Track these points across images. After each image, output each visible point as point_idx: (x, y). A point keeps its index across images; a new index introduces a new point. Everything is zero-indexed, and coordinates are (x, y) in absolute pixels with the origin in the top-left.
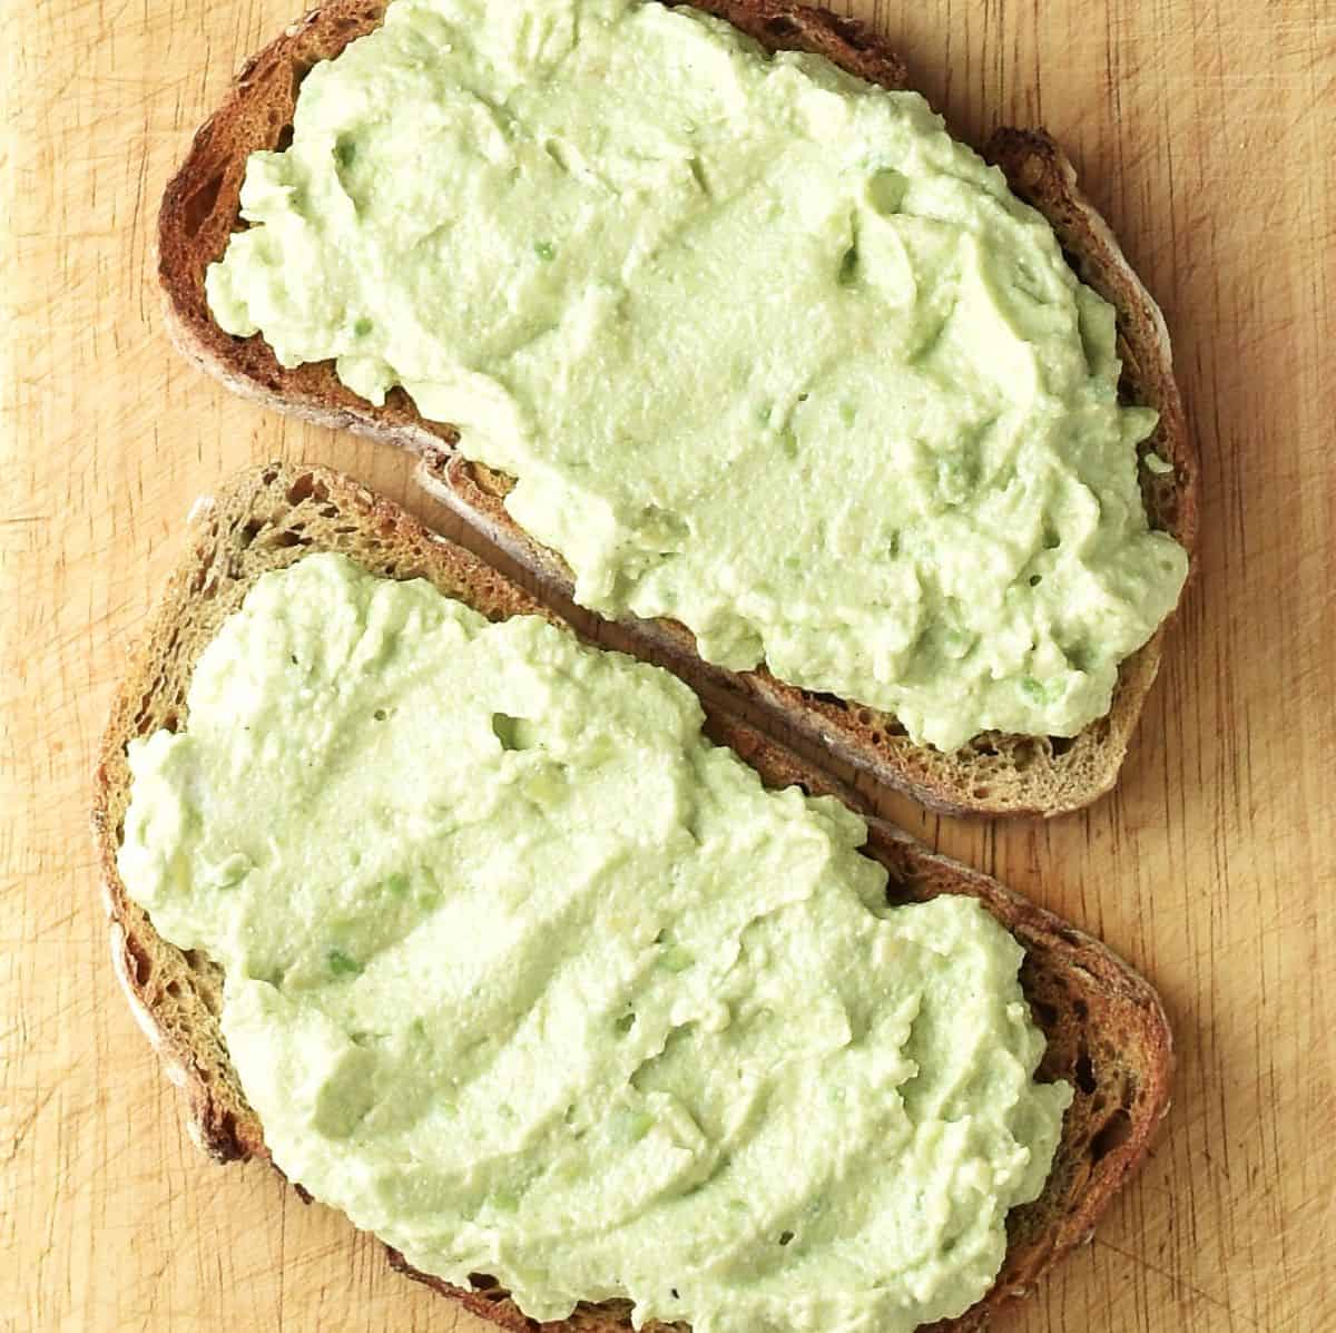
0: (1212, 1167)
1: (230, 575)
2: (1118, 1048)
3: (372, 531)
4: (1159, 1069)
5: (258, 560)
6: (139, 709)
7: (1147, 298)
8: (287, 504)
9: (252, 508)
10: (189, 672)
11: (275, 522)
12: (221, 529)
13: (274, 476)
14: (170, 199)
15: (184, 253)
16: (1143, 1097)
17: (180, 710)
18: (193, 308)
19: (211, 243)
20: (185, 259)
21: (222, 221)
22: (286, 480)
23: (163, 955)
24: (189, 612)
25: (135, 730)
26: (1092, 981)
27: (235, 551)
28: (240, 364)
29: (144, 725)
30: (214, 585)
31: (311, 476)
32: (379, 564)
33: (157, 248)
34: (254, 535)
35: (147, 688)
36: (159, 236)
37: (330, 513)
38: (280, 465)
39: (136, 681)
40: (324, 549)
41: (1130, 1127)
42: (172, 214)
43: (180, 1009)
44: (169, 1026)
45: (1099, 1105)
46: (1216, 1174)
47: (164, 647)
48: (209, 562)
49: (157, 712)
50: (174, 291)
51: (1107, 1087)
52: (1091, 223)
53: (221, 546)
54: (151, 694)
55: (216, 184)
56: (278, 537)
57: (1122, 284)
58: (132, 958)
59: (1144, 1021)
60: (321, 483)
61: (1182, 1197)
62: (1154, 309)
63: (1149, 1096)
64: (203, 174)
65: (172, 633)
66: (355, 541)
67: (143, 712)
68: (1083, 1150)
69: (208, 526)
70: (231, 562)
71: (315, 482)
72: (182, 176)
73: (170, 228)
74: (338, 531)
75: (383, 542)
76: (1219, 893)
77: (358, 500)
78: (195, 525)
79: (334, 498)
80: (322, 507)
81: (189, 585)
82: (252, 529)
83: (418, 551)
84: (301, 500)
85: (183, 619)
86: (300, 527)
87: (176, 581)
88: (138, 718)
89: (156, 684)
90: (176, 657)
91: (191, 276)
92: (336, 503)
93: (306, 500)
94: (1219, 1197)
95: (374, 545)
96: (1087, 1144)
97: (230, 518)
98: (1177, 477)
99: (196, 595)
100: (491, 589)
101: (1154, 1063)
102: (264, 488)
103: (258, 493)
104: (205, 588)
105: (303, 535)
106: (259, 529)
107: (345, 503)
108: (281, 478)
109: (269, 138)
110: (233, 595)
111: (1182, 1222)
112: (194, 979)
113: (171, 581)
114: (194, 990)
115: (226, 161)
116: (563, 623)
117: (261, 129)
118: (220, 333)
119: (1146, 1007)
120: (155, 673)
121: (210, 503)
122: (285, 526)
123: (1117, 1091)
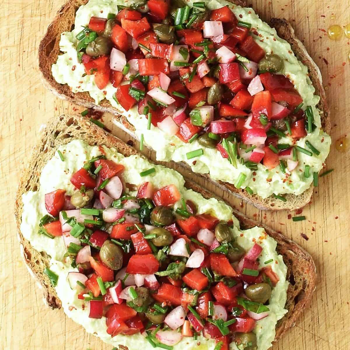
0: (323, 303)
1: (51, 146)
2: (301, 272)
3: (90, 133)
4: (313, 278)
5: (59, 142)
6: (26, 184)
7: (315, 65)
8: (66, 126)
9: (57, 128)
10: (40, 174)
11: (63, 131)
12: (48, 134)
13: (63, 118)
14: (41, 46)
15: (46, 61)
16: (308, 286)
17: (38, 184)
18: (49, 77)
19: (53, 58)
20: (46, 62)
21: (56, 52)
22: (66, 119)
23: (34, 253)
24: (40, 157)
25: (26, 190)
26: (293, 254)
27: (52, 139)
28: (62, 91)
29: (28, 188)
30: (47, 149)
31: (73, 118)
32: (93, 142)
33: (38, 60)
34: (57, 135)
35: (29, 178)
36: (39, 57)
37: (78, 128)
38: (64, 115)
39: (25, 176)
40: (77, 138)
41: (305, 294)
42: (42, 50)
43: (39, 268)
44: (37, 273)
45: (296, 288)
46: (325, 305)
47: (33, 167)
48: (45, 143)
49: (32, 185)
50: (43, 71)
51: (299, 283)
52: (299, 44)
53: (48, 138)
54: (30, 180)
55: (54, 41)
56: (64, 135)
57: (307, 61)
58: (26, 254)
59: (308, 265)
60: (76, 120)
61: (315, 312)
62: (317, 68)
63: (310, 286)
64: (50, 38)
65: (35, 163)
66: (86, 136)
67: (28, 185)
68: (292, 301)
69: (45, 133)
70: (51, 143)
71: (74, 120)
72: (44, 39)
73: (42, 54)
74: (81, 133)
75: (94, 136)
76: (325, 227)
77: (86, 125)
78: (41, 132)
79: (80, 124)
80: (76, 127)
81: (40, 149)
82: (57, 133)
83: (103, 139)
84: (70, 125)
85: (39, 158)
86: (70, 132)
87: (36, 148)
88: (26, 187)
89: (31, 177)
90: (37, 169)
91: (48, 67)
92: (80, 126)
93: (72, 125)
94: (325, 311)
95: (91, 137)
96: (293, 299)
97: (51, 130)
98: (325, 114)
99: (42, 152)
100: (124, 148)
101: (311, 277)
102: (60, 122)
103: (58, 123)
104: (44, 150)
105: (71, 134)
106: (59, 133)
107: (83, 126)
108: (65, 119)
109: (68, 28)
110: (52, 152)
111: (315, 319)
112: (43, 259)
113: (35, 148)
114: (43, 263)
115: (57, 35)
116: (144, 157)
117: (66, 26)
118: (57, 83)
119: (309, 261)
120: (31, 174)
121: (45, 126)
122: (66, 132)
123: (301, 284)
